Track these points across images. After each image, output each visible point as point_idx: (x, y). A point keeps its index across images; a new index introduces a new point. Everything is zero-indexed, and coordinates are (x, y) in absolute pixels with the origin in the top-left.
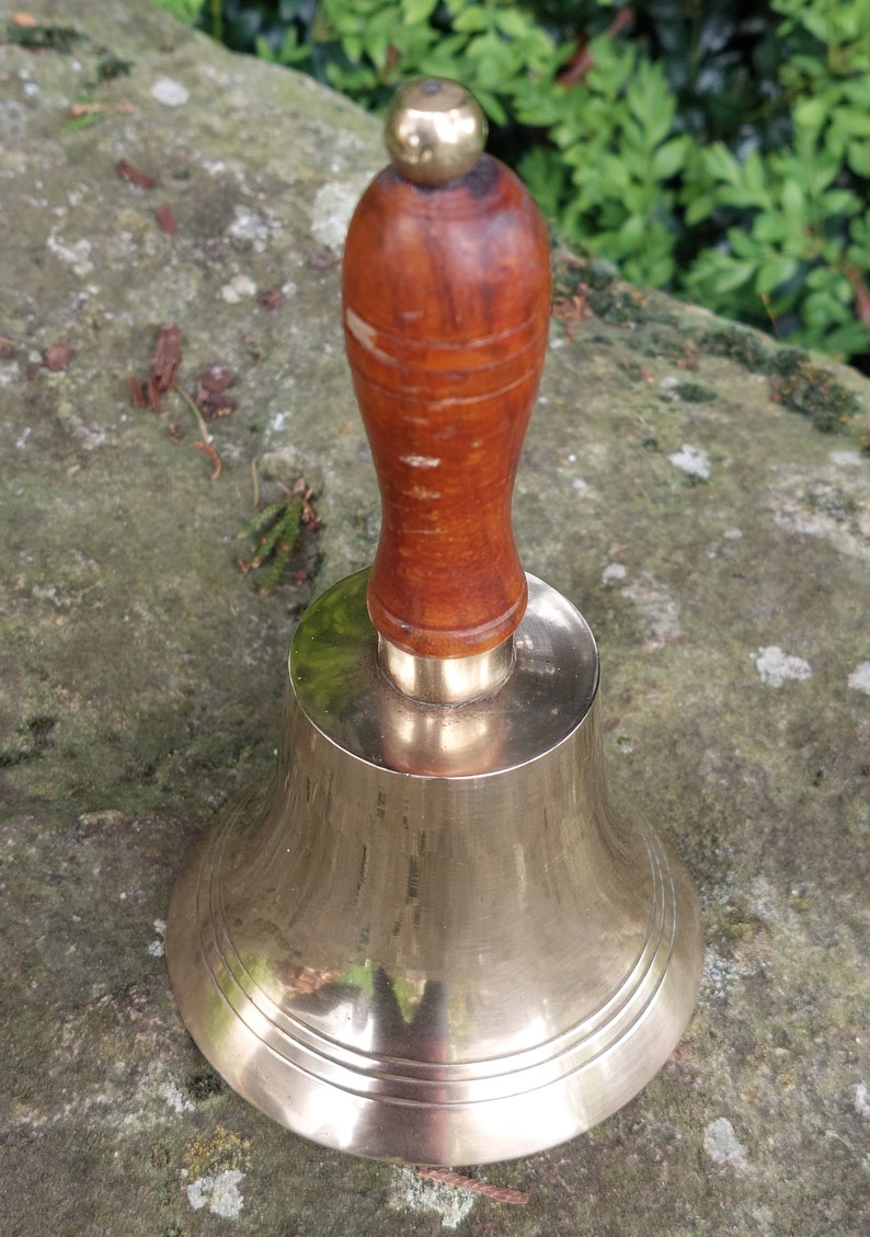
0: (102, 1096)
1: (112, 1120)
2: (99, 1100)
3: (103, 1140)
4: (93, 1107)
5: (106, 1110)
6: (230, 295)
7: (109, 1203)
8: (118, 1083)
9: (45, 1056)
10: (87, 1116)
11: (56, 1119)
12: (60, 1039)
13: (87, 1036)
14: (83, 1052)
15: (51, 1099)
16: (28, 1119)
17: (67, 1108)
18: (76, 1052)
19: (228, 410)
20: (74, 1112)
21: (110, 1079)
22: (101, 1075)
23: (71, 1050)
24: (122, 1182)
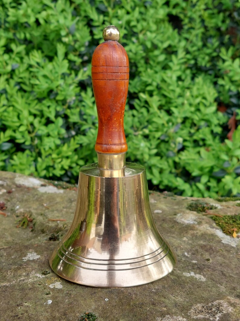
0: (22, 278)
3: (25, 284)
7: (31, 292)
8: (25, 276)
9: (5, 277)
10: (19, 282)
11: (12, 283)
12: (7, 274)
13: (14, 272)
14: (14, 275)
15: (9, 281)
16: (5, 284)
17: (14, 282)
18: (12, 275)
19: (5, 208)
20: (16, 282)
21: (23, 276)
22: (20, 276)
23: (11, 275)
24: (32, 288)
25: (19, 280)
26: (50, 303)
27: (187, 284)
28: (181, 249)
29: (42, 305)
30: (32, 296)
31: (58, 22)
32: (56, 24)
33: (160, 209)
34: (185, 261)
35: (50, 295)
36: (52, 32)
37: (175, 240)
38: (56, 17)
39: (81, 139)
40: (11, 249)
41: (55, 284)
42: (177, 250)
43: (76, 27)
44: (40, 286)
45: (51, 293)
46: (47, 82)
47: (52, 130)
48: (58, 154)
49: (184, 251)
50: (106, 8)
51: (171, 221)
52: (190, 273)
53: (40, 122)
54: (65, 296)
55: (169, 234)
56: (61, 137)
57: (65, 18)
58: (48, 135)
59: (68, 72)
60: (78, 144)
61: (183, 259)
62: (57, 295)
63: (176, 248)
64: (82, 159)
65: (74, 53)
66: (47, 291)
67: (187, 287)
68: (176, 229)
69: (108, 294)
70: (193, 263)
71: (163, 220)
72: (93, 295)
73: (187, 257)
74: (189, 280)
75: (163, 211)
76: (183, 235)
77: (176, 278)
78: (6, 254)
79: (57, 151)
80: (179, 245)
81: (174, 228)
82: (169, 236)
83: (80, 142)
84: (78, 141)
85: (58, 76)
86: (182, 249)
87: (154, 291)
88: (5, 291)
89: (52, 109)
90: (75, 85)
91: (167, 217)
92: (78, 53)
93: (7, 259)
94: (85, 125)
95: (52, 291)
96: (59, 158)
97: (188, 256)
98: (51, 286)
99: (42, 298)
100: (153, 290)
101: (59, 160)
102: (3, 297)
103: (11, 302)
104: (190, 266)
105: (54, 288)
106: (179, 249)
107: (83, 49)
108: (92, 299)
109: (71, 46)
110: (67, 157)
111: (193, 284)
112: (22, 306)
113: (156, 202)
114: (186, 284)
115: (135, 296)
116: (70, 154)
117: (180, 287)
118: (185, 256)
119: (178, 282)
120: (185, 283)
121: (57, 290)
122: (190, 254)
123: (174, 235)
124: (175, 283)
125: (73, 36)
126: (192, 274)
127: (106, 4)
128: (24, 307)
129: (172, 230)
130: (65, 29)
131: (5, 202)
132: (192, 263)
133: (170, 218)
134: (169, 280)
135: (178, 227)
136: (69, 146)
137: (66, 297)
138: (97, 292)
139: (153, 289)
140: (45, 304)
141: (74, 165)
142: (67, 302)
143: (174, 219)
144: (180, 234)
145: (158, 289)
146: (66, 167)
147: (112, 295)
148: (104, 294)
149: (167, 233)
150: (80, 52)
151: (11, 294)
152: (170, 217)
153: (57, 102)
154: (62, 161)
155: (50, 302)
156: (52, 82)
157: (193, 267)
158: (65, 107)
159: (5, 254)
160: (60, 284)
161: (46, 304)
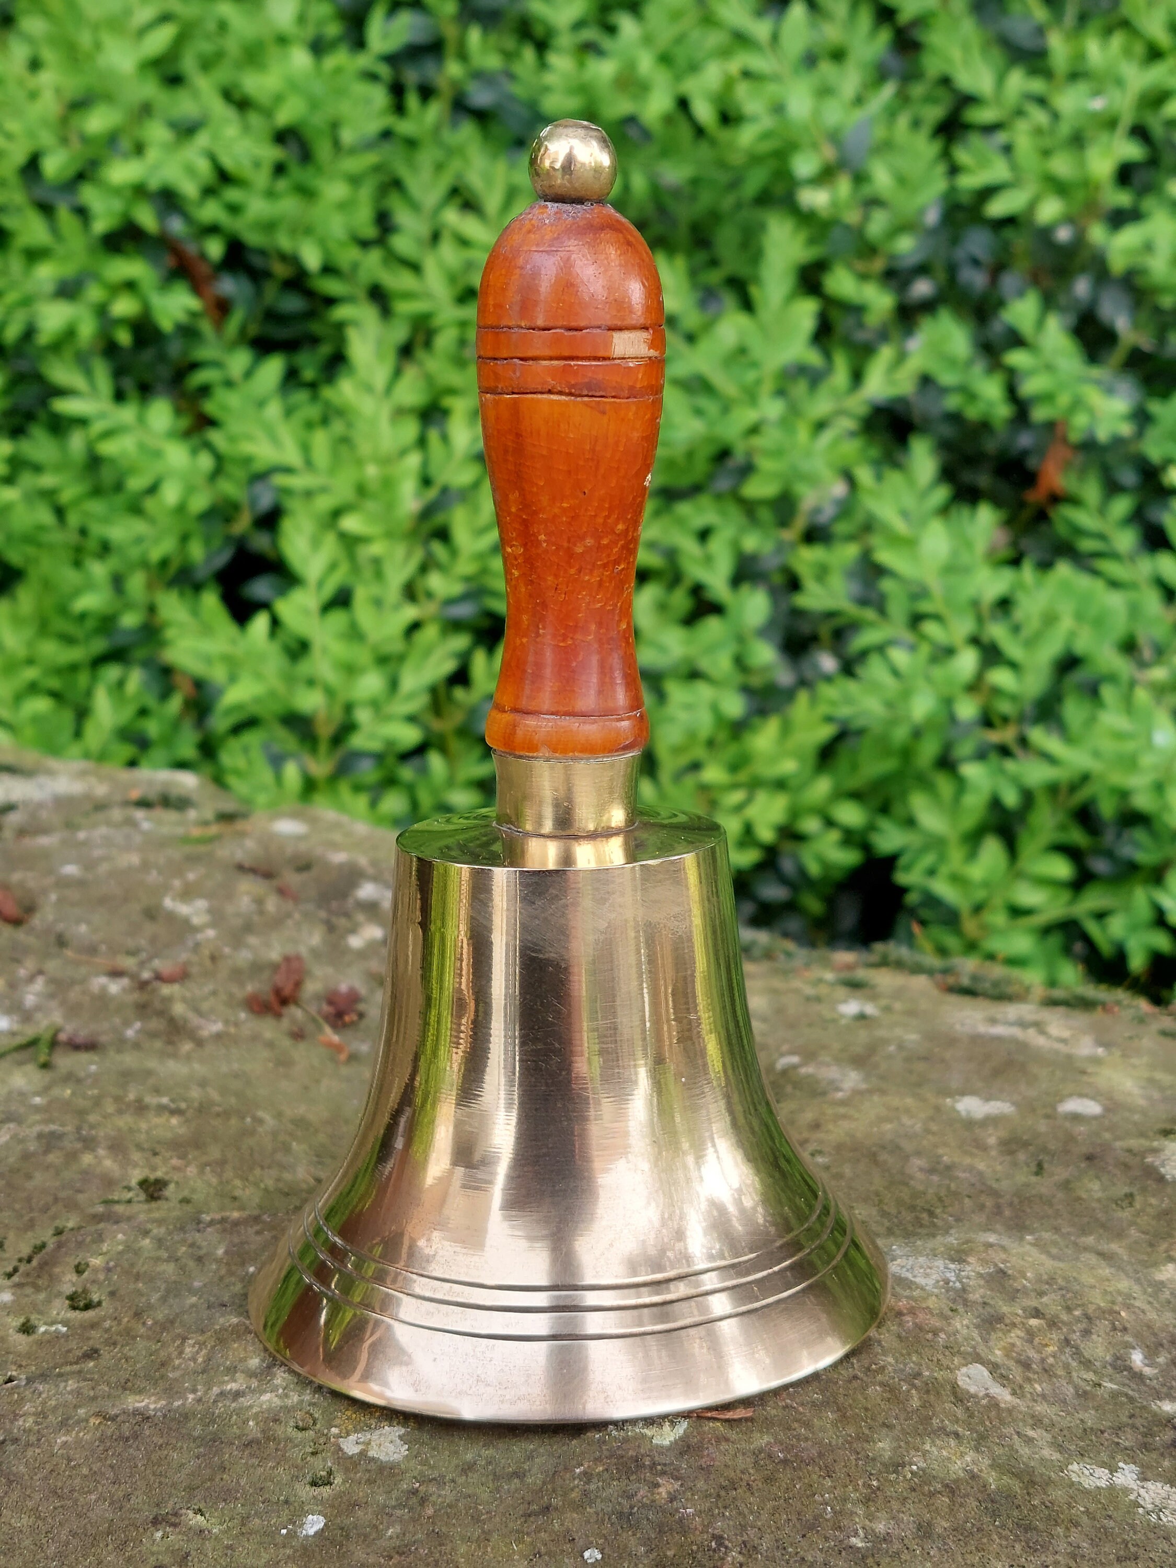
0: (233, 1384)
1: (244, 1401)
2: (229, 1387)
3: (235, 1417)
4: (222, 1394)
5: (237, 1395)
6: (355, 942)
7: (244, 1461)
8: (252, 1374)
9: (163, 1364)
10: (215, 1402)
11: (176, 1404)
12: (181, 1353)
13: (213, 1347)
14: (208, 1359)
15: (171, 1391)
16: (143, 1404)
17: (191, 1397)
18: (200, 1360)
19: (354, 1017)
20: (199, 1400)
21: (243, 1372)
22: (232, 1371)
23: (194, 1359)
24: (258, 1442)
25: (216, 1390)
26: (311, 1532)
27: (1067, 1529)
28: (1114, 1329)
29: (270, 1534)
30: (243, 1482)
31: (778, 109)
32: (767, 122)
33: (1094, 1096)
34: (1114, 1395)
35: (326, 1491)
36: (755, 159)
37: (1106, 1271)
38: (772, 89)
39: (848, 700)
40: (257, 1228)
41: (375, 1436)
42: (1087, 1333)
43: (879, 133)
44: (300, 1435)
45: (338, 1480)
46: (698, 412)
47: (711, 649)
48: (734, 767)
49: (1128, 1338)
50: (1040, 31)
51: (1126, 1166)
52: (1113, 1470)
53: (662, 607)
54: (394, 1507)
55: (1090, 1240)
56: (756, 681)
57: (825, 92)
58: (694, 675)
59: (813, 358)
60: (829, 719)
61: (1109, 1385)
62: (361, 1493)
63: (1088, 1318)
64: (856, 796)
65: (860, 266)
66: (320, 1466)
67: (1062, 1547)
68: (1138, 1214)
69: (607, 1528)
70: (1155, 1415)
71: (1090, 1158)
72: (532, 1519)
73: (1138, 1377)
74: (1087, 1512)
75: (1113, 1105)
76: (1166, 1251)
77: (1017, 1487)
78: (226, 1252)
79: (732, 751)
80: (1113, 1303)
81: (1131, 1205)
82: (1086, 1249)
83: (844, 712)
84: (833, 703)
85: (758, 382)
86: (1125, 1329)
87: (860, 1545)
88: (127, 1439)
89: (719, 547)
90: (848, 424)
91: (1118, 1144)
92: (878, 265)
93: (221, 1279)
94: (871, 625)
95: (347, 1470)
96: (735, 786)
97: (1148, 1371)
98: (350, 1446)
99: (286, 1502)
100: (854, 1540)
101: (737, 797)
102: (112, 1466)
103: (138, 1499)
104: (1133, 1427)
105: (363, 1454)
106: (1103, 1325)
107: (905, 245)
108: (519, 1541)
109: (847, 228)
110: (780, 785)
111: (1101, 1536)
112: (175, 1525)
113: (1100, 1051)
114: (1060, 1530)
115: (740, 1558)
116: (788, 767)
117: (1017, 1539)
118: (1129, 1369)
119: (1016, 1513)
120: (1057, 1524)
121: (372, 1466)
122: (1161, 1360)
123: (1114, 1247)
124: (995, 1515)
125: (860, 178)
126: (1127, 1476)
127: (1040, 14)
128: (180, 1533)
129: (1120, 1214)
130: (815, 146)
131: (363, 990)
132: (1150, 1412)
133: (1129, 1151)
134: (967, 1495)
135: (1153, 1201)
136: (786, 729)
137: (399, 1512)
138: (556, 1509)
139: (856, 1534)
140: (284, 1531)
141: (810, 825)
142: (391, 1538)
143: (1149, 1160)
144: (1151, 1245)
145: (887, 1538)
146: (766, 834)
147: (624, 1535)
148: (588, 1522)
149: (1084, 1231)
150: (892, 257)
151: (148, 1460)
152: (1134, 1143)
153: (749, 508)
154: (748, 801)
155: (314, 1524)
156: (726, 409)
157: (1145, 1435)
158: (790, 535)
159: (220, 1252)
160: (400, 1437)
161: (292, 1535)
